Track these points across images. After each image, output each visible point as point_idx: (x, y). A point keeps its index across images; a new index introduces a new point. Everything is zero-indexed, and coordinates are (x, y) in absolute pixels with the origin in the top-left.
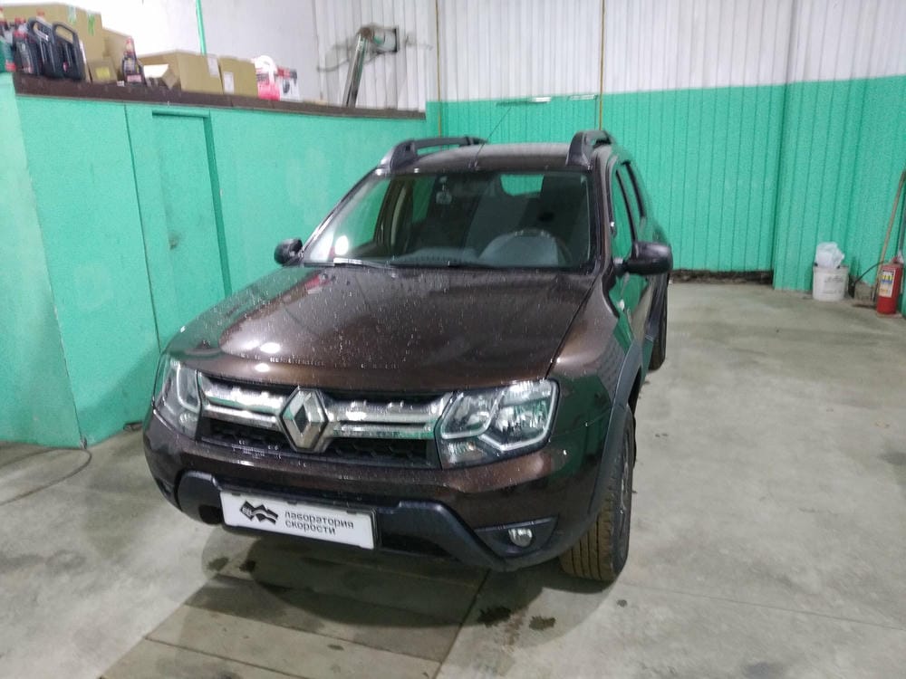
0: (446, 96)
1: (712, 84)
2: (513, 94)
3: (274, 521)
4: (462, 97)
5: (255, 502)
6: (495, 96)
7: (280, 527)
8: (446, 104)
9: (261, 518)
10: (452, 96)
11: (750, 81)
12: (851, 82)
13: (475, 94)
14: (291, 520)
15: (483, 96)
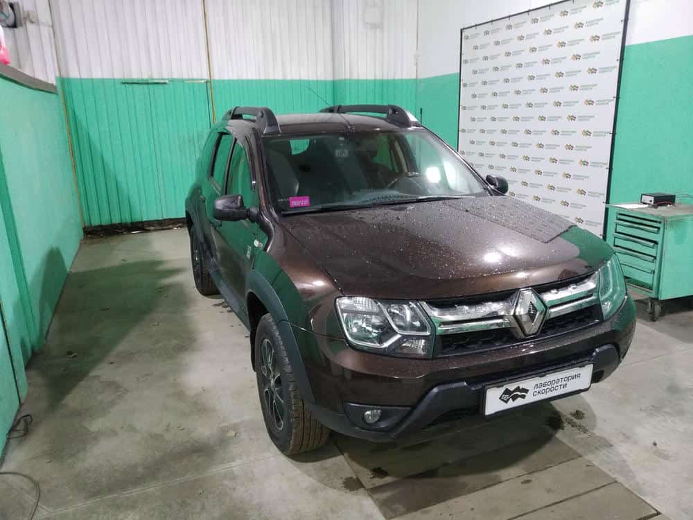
0: (68, 74)
1: (289, 78)
2: (135, 76)
3: (523, 397)
4: (84, 76)
5: (512, 387)
6: (118, 75)
7: (530, 398)
8: (69, 79)
9: (514, 398)
10: (74, 74)
11: (312, 77)
12: (375, 81)
13: (97, 74)
14: (539, 389)
15: (106, 76)
